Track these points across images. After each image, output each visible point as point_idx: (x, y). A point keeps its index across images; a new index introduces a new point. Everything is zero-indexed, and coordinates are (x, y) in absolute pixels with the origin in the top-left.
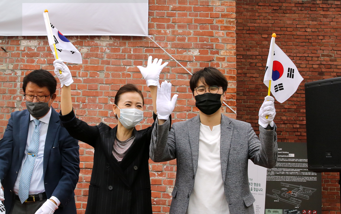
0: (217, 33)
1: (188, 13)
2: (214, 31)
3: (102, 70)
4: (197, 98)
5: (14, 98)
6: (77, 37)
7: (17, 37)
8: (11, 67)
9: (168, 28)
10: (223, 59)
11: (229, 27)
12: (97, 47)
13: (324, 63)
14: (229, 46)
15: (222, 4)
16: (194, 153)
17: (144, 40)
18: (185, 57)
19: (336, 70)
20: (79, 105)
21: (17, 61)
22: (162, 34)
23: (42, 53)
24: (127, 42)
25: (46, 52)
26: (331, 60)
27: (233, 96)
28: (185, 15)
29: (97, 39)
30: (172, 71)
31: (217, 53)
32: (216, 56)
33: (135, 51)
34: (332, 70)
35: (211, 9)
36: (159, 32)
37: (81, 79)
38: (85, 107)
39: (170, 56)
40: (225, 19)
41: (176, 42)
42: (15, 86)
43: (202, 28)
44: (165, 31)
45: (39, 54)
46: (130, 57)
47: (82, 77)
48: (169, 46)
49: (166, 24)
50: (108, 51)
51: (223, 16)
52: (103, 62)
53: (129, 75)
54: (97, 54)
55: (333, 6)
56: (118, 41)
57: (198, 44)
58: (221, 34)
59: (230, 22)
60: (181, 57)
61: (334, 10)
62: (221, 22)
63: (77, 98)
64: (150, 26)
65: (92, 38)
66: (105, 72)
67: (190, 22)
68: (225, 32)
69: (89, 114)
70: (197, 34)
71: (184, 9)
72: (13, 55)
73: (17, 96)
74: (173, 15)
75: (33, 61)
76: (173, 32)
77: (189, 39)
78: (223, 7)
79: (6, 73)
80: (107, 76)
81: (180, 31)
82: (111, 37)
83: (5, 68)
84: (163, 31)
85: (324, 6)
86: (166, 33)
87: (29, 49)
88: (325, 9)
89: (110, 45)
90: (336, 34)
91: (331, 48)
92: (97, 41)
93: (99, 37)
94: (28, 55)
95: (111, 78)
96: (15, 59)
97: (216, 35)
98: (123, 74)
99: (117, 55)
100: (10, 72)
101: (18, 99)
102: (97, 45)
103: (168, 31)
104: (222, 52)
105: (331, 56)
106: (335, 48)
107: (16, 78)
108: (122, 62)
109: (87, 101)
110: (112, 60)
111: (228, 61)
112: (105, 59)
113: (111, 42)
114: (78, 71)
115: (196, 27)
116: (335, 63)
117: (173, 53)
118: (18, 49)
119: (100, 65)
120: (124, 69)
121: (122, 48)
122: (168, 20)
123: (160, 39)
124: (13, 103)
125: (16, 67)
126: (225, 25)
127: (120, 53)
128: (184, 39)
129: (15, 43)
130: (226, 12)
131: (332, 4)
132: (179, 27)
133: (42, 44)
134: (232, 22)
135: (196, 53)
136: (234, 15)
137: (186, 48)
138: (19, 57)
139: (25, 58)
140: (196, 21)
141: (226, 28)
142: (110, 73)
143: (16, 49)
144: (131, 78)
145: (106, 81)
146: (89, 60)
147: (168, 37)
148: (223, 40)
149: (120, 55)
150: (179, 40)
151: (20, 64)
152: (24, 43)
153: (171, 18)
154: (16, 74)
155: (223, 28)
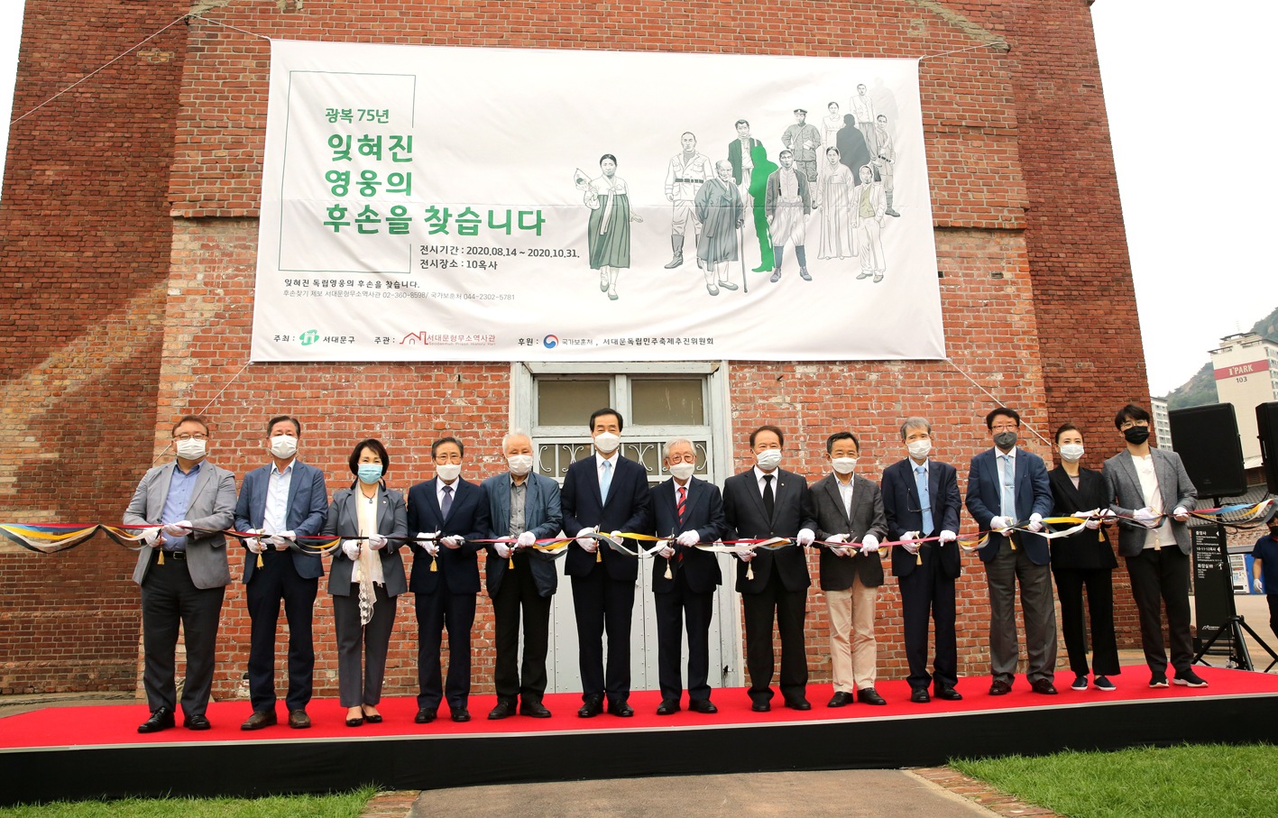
0: (1019, 353)
1: (986, 330)
2: (1017, 351)
3: (897, 401)
4: (1126, 432)
5: (797, 438)
6: (863, 361)
7: (790, 362)
8: (788, 399)
9: (965, 348)
10: (1030, 384)
11: (1032, 346)
12: (887, 374)
13: (1051, 375)
14: (1035, 368)
15: (1021, 319)
16: (1136, 484)
17: (941, 364)
18: (989, 382)
19: (1066, 384)
20: (876, 444)
21: (794, 392)
22: (960, 356)
23: (823, 382)
24: (922, 366)
25: (828, 380)
26: (1059, 371)
27: (1046, 426)
28: (982, 332)
29: (887, 363)
30: (976, 399)
31: (1023, 376)
32: (1021, 380)
33: (932, 376)
34: (1061, 384)
35: (1010, 325)
36: (957, 354)
37: (874, 412)
38: (883, 445)
39: (973, 381)
40: (1026, 337)
41: (977, 365)
42: (796, 423)
43: (1003, 348)
44: (963, 352)
45: (820, 382)
46: (927, 384)
47: (876, 409)
48: (970, 370)
49: (962, 344)
50: (901, 377)
51: (1024, 333)
52: (898, 391)
53: (929, 406)
54: (889, 382)
55: (1055, 298)
56: (913, 366)
57: (1001, 367)
58: (1024, 354)
59: (1032, 340)
60: (985, 382)
61: (1056, 303)
62: (1023, 340)
63: (873, 435)
64: (947, 347)
65: (881, 362)
66: (901, 402)
67: (989, 340)
68: (1028, 352)
69: (889, 454)
70: (998, 354)
71: (980, 325)
72: (788, 385)
73: (800, 436)
74: (969, 333)
75: (814, 392)
76: (972, 353)
77: (990, 361)
78: (1023, 322)
79: (783, 407)
80: (904, 407)
81: (980, 352)
82: (902, 361)
83: (780, 401)
84: (960, 353)
85: (1044, 297)
86: (964, 355)
87: (807, 376)
88: (1045, 302)
89: (903, 370)
90: (1062, 335)
91: (1057, 355)
92: (887, 366)
93: (889, 361)
94: (807, 385)
95: (909, 409)
96: (791, 389)
97: (1019, 357)
98: (922, 404)
99: (912, 382)
100: (787, 406)
101: (802, 439)
102: (887, 370)
103: (966, 352)
104: (1027, 376)
105: (1059, 365)
106: (1062, 355)
107: (796, 413)
108: (919, 391)
109: (884, 439)
110: (907, 388)
111: (1036, 386)
112: (899, 387)
113: (904, 367)
114: (870, 403)
115: (996, 347)
116: (1065, 375)
117: (975, 378)
118: (793, 377)
119: (894, 394)
120: (923, 398)
121: (917, 373)
122: (964, 339)
123: (959, 362)
124: (797, 444)
125: (794, 400)
126: (1027, 343)
127: (916, 379)
128: (984, 362)
129: (789, 369)
130: (1026, 329)
131: (1053, 295)
132: (978, 347)
133: (822, 370)
134: (1035, 339)
135: (999, 377)
136: (1036, 332)
137: (989, 371)
138: (796, 386)
139: (804, 388)
140: (995, 339)
141: (1029, 347)
142: (907, 404)
143: (790, 377)
144: (932, 409)
145: (904, 413)
146: (881, 389)
147: (967, 359)
148: (1028, 361)
149: (915, 382)
150: (980, 362)
151: (799, 395)
152: (800, 370)
153: (968, 337)
154: (795, 408)
155: (1026, 347)
